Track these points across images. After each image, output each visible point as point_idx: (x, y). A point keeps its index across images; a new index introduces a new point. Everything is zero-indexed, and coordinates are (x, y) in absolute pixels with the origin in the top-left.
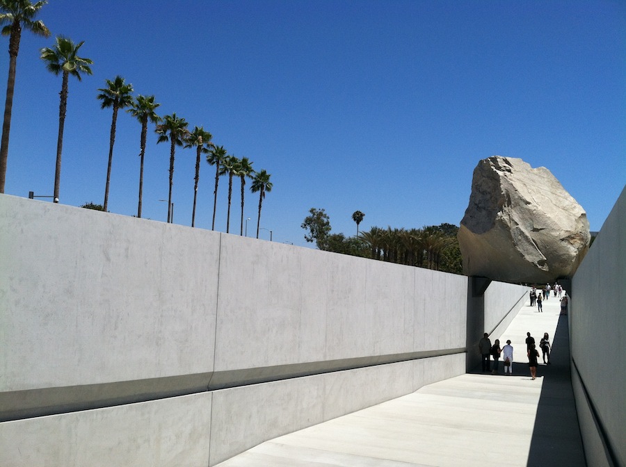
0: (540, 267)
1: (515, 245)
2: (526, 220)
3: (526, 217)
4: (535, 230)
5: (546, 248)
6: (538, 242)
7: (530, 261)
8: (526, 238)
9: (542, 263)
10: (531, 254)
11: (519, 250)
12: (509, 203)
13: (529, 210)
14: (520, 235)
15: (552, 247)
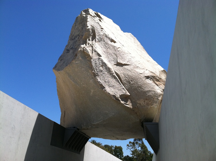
0: (122, 102)
1: (95, 75)
2: (110, 54)
3: (110, 51)
4: (119, 64)
5: (130, 83)
6: (122, 76)
7: (112, 93)
8: (109, 70)
9: (125, 98)
10: (113, 86)
11: (99, 80)
12: (94, 38)
13: (114, 47)
14: (102, 66)
15: (137, 83)
